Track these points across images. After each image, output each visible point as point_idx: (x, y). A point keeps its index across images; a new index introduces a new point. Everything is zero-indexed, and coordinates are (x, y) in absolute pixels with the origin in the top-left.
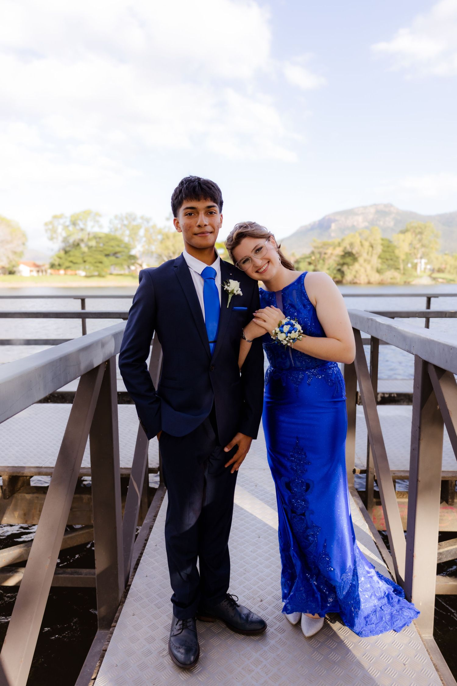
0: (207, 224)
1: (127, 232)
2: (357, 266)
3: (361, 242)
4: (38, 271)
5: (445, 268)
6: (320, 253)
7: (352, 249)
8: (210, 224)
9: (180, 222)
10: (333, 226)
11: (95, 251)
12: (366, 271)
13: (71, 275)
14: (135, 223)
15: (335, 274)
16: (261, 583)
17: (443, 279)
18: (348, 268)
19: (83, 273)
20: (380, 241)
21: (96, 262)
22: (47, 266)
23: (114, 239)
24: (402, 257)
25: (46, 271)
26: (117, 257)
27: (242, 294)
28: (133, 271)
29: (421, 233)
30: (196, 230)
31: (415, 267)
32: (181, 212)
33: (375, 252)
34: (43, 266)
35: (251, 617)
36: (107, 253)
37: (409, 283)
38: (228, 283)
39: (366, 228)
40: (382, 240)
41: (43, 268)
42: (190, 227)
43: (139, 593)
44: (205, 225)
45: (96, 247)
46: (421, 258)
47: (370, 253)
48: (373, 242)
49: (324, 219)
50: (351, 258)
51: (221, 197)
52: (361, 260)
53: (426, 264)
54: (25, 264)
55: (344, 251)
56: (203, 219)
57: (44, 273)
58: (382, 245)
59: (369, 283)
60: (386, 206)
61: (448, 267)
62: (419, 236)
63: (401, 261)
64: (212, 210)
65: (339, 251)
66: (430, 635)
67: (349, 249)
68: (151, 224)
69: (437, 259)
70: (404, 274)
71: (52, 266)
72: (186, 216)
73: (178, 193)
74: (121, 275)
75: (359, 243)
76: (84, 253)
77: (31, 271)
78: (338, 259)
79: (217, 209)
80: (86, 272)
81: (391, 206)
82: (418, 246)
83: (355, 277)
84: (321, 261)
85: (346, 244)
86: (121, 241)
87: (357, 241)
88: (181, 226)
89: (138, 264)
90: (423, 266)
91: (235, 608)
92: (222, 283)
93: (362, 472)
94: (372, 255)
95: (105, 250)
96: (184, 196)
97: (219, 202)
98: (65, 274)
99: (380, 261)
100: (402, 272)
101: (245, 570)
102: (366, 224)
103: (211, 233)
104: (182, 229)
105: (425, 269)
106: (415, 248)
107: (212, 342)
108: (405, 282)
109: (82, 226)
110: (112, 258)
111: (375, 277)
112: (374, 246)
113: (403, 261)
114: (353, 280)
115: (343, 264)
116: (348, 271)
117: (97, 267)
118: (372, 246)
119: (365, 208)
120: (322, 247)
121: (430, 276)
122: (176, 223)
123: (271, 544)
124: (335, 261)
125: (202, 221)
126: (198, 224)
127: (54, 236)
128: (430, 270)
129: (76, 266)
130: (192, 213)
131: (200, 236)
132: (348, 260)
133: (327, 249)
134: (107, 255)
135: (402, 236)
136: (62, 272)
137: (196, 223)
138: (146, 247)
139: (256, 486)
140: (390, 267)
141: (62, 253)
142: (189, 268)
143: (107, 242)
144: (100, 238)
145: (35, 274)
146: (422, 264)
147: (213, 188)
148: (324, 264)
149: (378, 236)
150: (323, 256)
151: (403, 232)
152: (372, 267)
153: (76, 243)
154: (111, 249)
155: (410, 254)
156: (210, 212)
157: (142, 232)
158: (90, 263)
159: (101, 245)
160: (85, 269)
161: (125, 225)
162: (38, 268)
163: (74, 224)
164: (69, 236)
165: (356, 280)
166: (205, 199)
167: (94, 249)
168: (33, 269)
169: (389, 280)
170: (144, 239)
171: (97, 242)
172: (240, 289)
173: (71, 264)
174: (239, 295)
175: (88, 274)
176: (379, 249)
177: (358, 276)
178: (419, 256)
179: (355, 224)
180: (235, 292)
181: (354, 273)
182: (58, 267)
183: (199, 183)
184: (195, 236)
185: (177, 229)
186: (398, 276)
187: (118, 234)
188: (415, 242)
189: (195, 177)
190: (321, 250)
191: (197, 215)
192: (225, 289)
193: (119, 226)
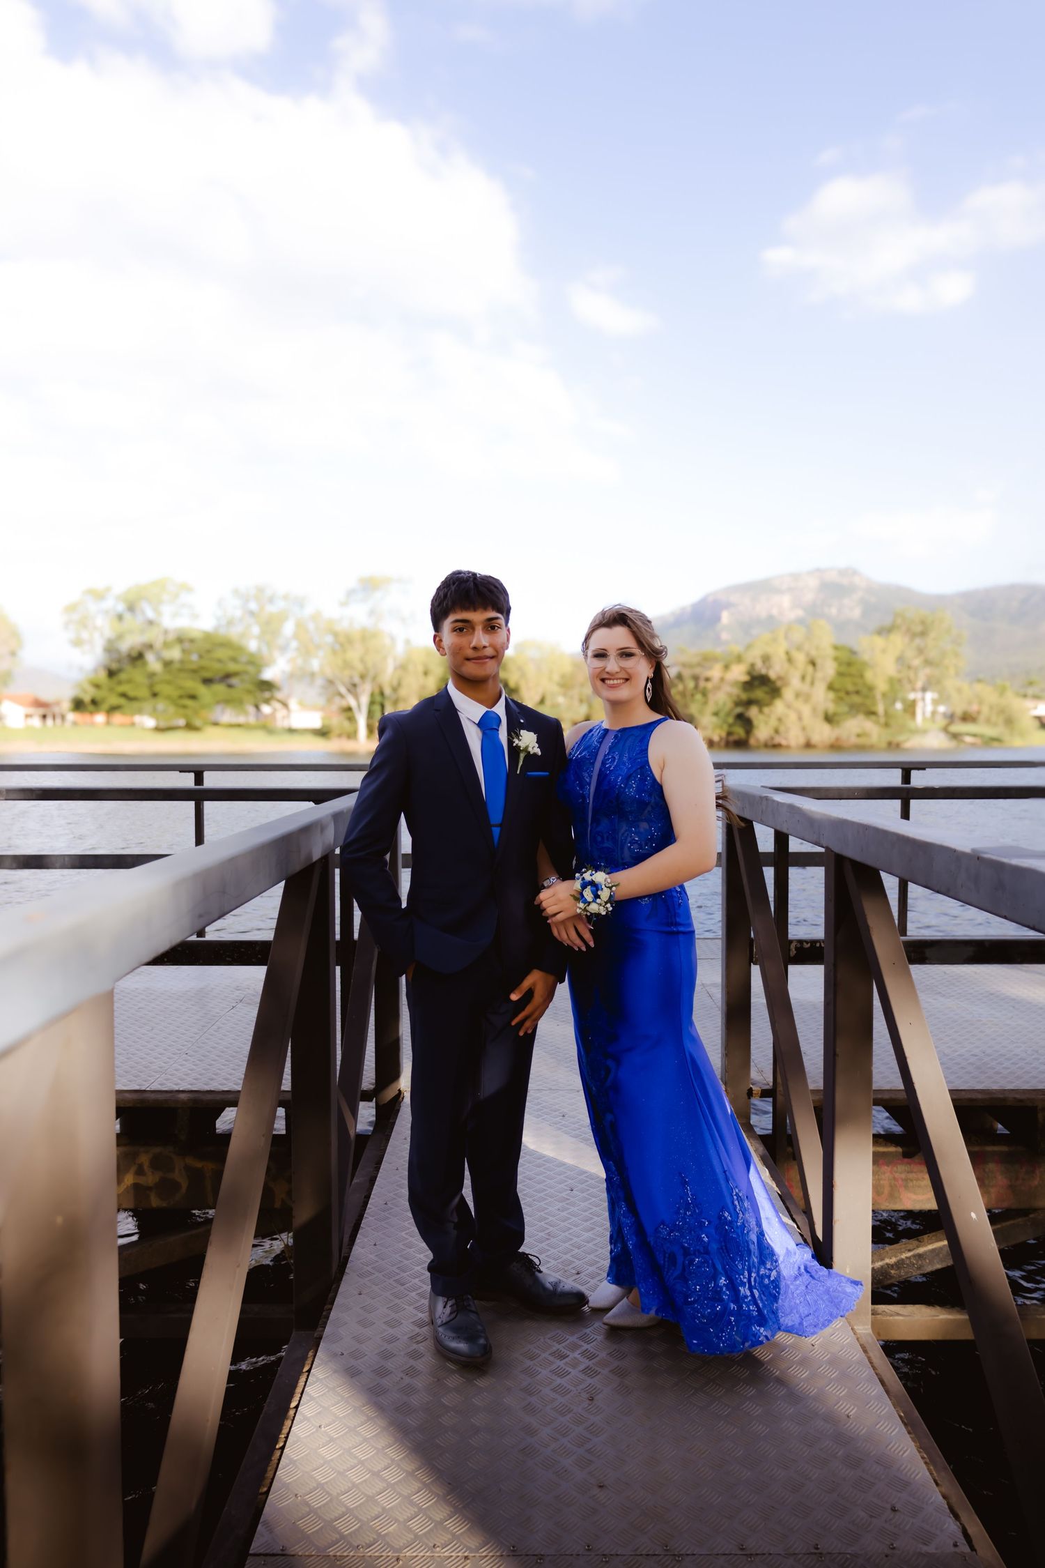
0: (487, 644)
1: (256, 630)
2: (779, 707)
3: (787, 653)
4: (44, 717)
5: (979, 712)
6: (696, 678)
7: (769, 668)
8: (491, 645)
9: (444, 640)
10: (725, 617)
11: (180, 670)
12: (800, 718)
13: (122, 725)
14: (271, 609)
15: (730, 726)
16: (577, 1251)
17: (975, 735)
18: (761, 711)
19: (150, 722)
20: (830, 652)
21: (181, 697)
22: (66, 705)
23: (226, 644)
24: (881, 686)
25: (63, 717)
26: (230, 686)
27: (540, 753)
28: (266, 716)
29: (923, 634)
30: (470, 653)
31: (911, 708)
32: (447, 625)
33: (819, 675)
34: (58, 703)
35: (561, 1287)
36: (207, 675)
37: (898, 746)
38: (518, 736)
39: (800, 621)
40: (836, 648)
41: (56, 710)
42: (461, 649)
43: (365, 1267)
44: (485, 647)
45: (182, 662)
46: (924, 690)
47: (808, 679)
48: (814, 653)
49: (703, 601)
50: (765, 689)
51: (508, 602)
52: (788, 693)
53: (936, 702)
54: (16, 700)
55: (749, 673)
56: (481, 638)
57: (58, 721)
58: (836, 659)
59: (808, 745)
60: (843, 572)
61: (985, 710)
62: (918, 641)
63: (879, 696)
64: (494, 623)
65: (738, 673)
66: (866, 1327)
67: (761, 669)
68: (309, 610)
69: (959, 691)
70: (887, 725)
71: (78, 705)
72: (455, 633)
73: (442, 597)
74: (239, 726)
75: (783, 656)
76: (152, 675)
77: (28, 716)
78: (736, 691)
79: (502, 621)
80: (157, 719)
81: (855, 573)
82: (917, 662)
83: (777, 731)
84: (699, 697)
85: (754, 656)
86: (240, 649)
87: (779, 653)
88: (446, 647)
89: (279, 701)
90: (929, 708)
91: (534, 1273)
92: (509, 734)
93: (765, 1094)
94: (812, 683)
95: (202, 668)
96: (449, 603)
97: (505, 609)
98: (108, 723)
99: (831, 695)
100: (882, 720)
101: (549, 1234)
102: (800, 613)
103: (492, 657)
104: (447, 651)
105: (934, 713)
106: (909, 667)
107: (496, 826)
108: (889, 744)
109: (150, 614)
110: (220, 688)
111: (823, 733)
112: (819, 661)
113: (884, 695)
114: (772, 738)
115: (749, 703)
116: (761, 717)
117: (184, 707)
118: (813, 663)
119: (796, 577)
120: (699, 665)
121: (945, 730)
122: (438, 641)
123: (594, 1199)
124: (730, 695)
125: (479, 640)
126: (472, 645)
127: (85, 635)
128: (945, 715)
129: (135, 705)
130: (463, 628)
131: (474, 663)
132: (759, 693)
133: (710, 668)
134: (207, 681)
135: (879, 641)
136: (100, 718)
137: (470, 644)
138: (300, 662)
139: (563, 1116)
140: (855, 709)
141: (102, 676)
142: (459, 713)
143: (209, 651)
144: (192, 641)
145: (36, 722)
146: (927, 704)
147: (495, 590)
148: (705, 703)
149: (825, 640)
150: (702, 684)
151: (885, 631)
152: (814, 710)
153: (134, 654)
154: (217, 666)
155: (900, 681)
156: (491, 626)
157: (288, 628)
158: (168, 698)
159: (194, 657)
160: (154, 713)
161: (252, 613)
162: (44, 709)
163: (131, 608)
164: (120, 637)
165: (778, 740)
166: (485, 609)
167: (177, 666)
168: (31, 710)
169: (854, 740)
170: (294, 644)
171: (184, 651)
172: (537, 745)
173: (122, 701)
174: (535, 754)
175: (163, 724)
176: (829, 669)
177: (782, 729)
178: (919, 684)
179: (775, 612)
180: (530, 749)
181: (773, 722)
182: (91, 708)
183: (476, 585)
184: (467, 662)
185: (439, 650)
186: (872, 731)
187: (234, 633)
188: (910, 653)
189: (469, 572)
190: (698, 671)
191: (471, 631)
192: (514, 745)
193: (238, 613)
